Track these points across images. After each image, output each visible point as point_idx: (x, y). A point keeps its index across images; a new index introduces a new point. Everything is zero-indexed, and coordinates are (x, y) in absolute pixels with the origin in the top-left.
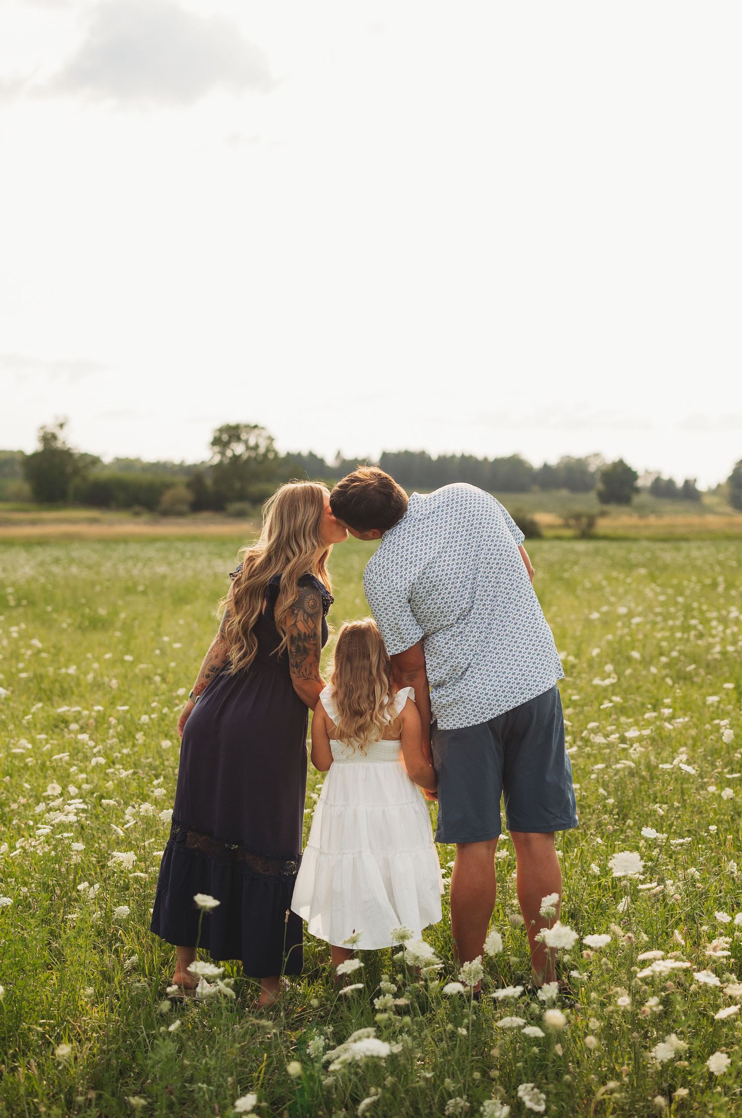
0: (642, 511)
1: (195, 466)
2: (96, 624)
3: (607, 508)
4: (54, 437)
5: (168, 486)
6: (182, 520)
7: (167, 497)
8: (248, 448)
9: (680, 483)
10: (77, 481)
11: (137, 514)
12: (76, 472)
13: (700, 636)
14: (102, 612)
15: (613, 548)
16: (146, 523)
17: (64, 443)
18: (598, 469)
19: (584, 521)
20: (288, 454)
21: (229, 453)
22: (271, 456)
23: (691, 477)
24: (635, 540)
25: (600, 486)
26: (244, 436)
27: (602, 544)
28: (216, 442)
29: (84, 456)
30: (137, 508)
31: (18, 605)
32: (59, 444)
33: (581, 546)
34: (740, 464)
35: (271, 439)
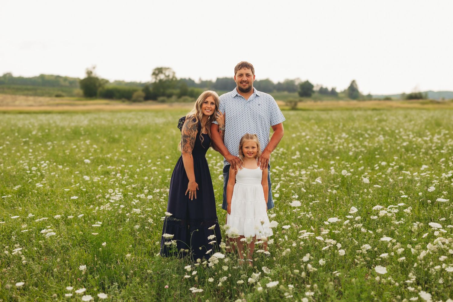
0: (316, 100)
1: (145, 83)
2: (114, 141)
3: (302, 98)
4: (91, 73)
5: (135, 91)
6: (141, 104)
7: (135, 95)
8: (166, 76)
9: (330, 89)
10: (100, 89)
11: (124, 102)
12: (100, 85)
13: (331, 143)
14: (117, 136)
15: (304, 114)
16: (127, 105)
17: (95, 75)
18: (299, 84)
19: (293, 104)
20: (181, 79)
21: (158, 78)
22: (174, 79)
24: (312, 110)
25: (299, 90)
26: (164, 72)
27: (300, 112)
28: (154, 74)
29: (103, 80)
30: (124, 99)
31: (85, 134)
32: (93, 75)
33: (292, 113)
34: (353, 82)
35: (174, 73)
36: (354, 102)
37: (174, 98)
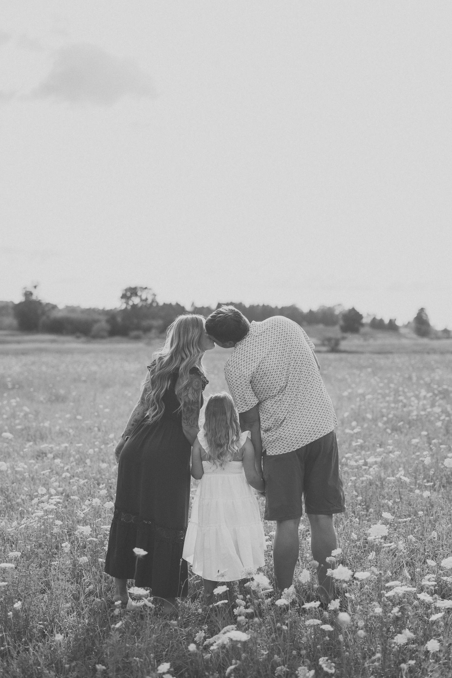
0: (365, 336)
1: (111, 310)
2: (58, 399)
3: (345, 335)
4: (31, 294)
5: (96, 321)
6: (104, 341)
7: (96, 327)
8: (142, 300)
9: (387, 321)
10: (44, 318)
11: (78, 337)
12: (44, 313)
13: (405, 406)
14: (62, 392)
15: (350, 357)
16: (84, 342)
17: (37, 297)
18: (340, 313)
19: (333, 342)
20: (164, 304)
21: (131, 303)
22: (154, 305)
23: (393, 318)
24: (362, 353)
25: (341, 322)
26: (139, 293)
27: (343, 355)
28: (124, 296)
29: (48, 304)
30: (78, 334)
31: (13, 388)
32: (34, 297)
33: (332, 356)
34: (422, 310)
35: (155, 295)
36: (425, 341)
37: (154, 332)
